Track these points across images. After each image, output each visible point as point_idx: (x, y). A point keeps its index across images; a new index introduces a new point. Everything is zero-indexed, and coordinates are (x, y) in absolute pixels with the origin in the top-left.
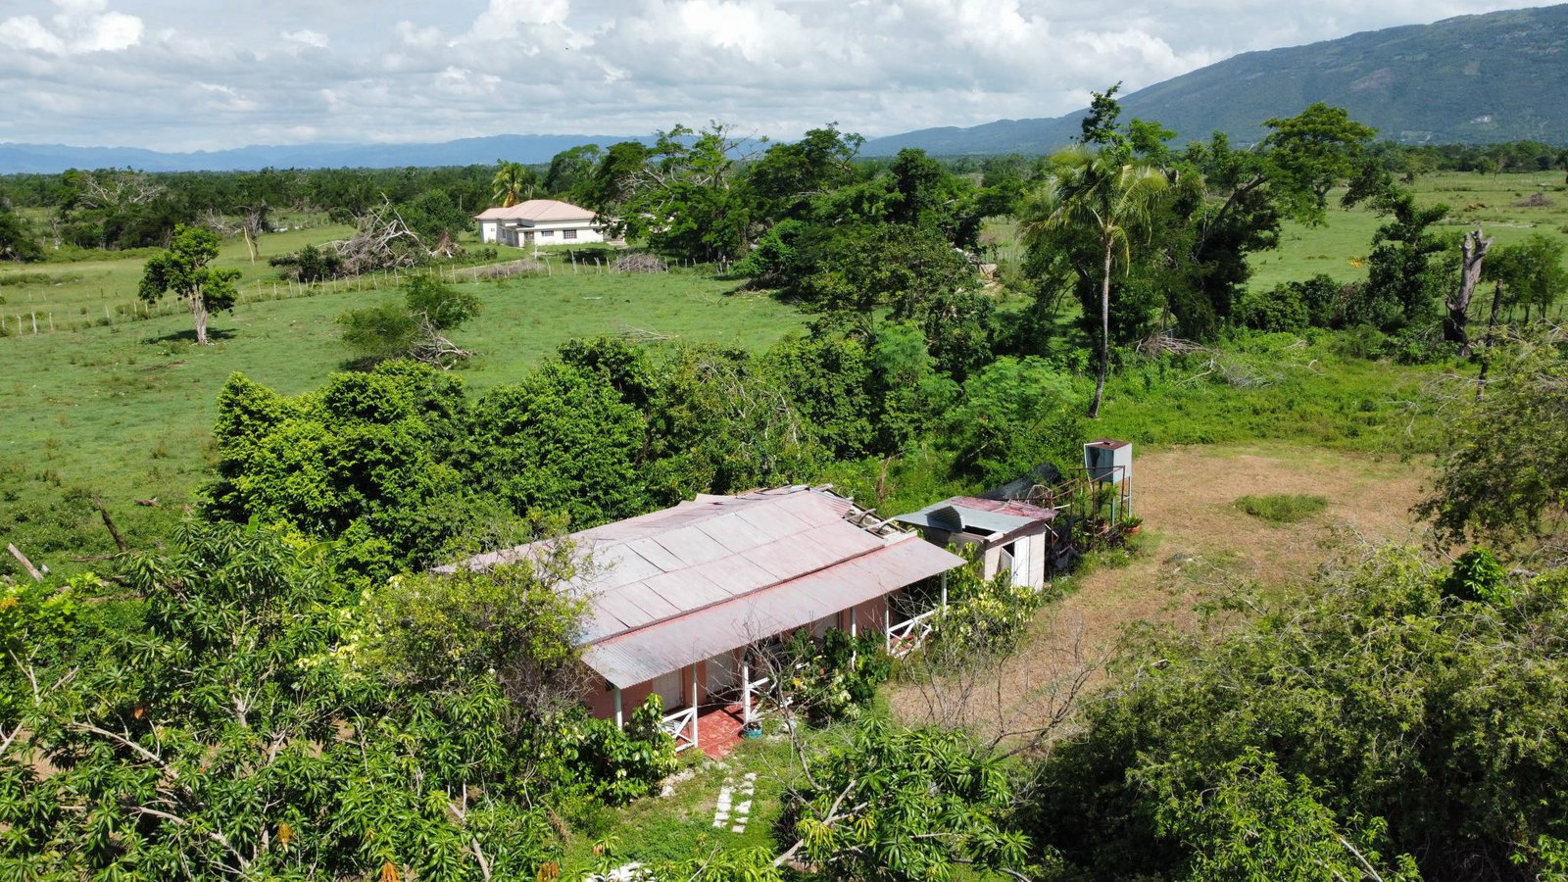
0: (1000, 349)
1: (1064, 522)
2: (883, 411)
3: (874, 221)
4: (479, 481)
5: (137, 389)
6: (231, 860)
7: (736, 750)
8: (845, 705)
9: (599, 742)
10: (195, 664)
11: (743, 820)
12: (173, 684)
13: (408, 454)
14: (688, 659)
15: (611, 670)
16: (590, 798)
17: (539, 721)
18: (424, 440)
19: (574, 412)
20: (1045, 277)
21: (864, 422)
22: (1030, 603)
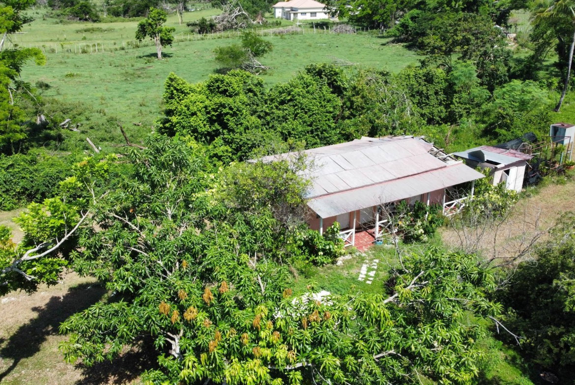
0: (513, 76)
1: (535, 161)
2: (452, 103)
3: (457, 11)
4: (268, 125)
5: (134, 77)
6: (164, 272)
7: (371, 249)
8: (421, 235)
9: (312, 239)
10: (152, 194)
11: (371, 279)
12: (144, 200)
13: (240, 111)
14: (353, 208)
15: (319, 210)
16: (307, 262)
17: (288, 228)
18: (246, 105)
19: (310, 97)
20: (541, 41)
21: (442, 108)
22: (515, 197)
